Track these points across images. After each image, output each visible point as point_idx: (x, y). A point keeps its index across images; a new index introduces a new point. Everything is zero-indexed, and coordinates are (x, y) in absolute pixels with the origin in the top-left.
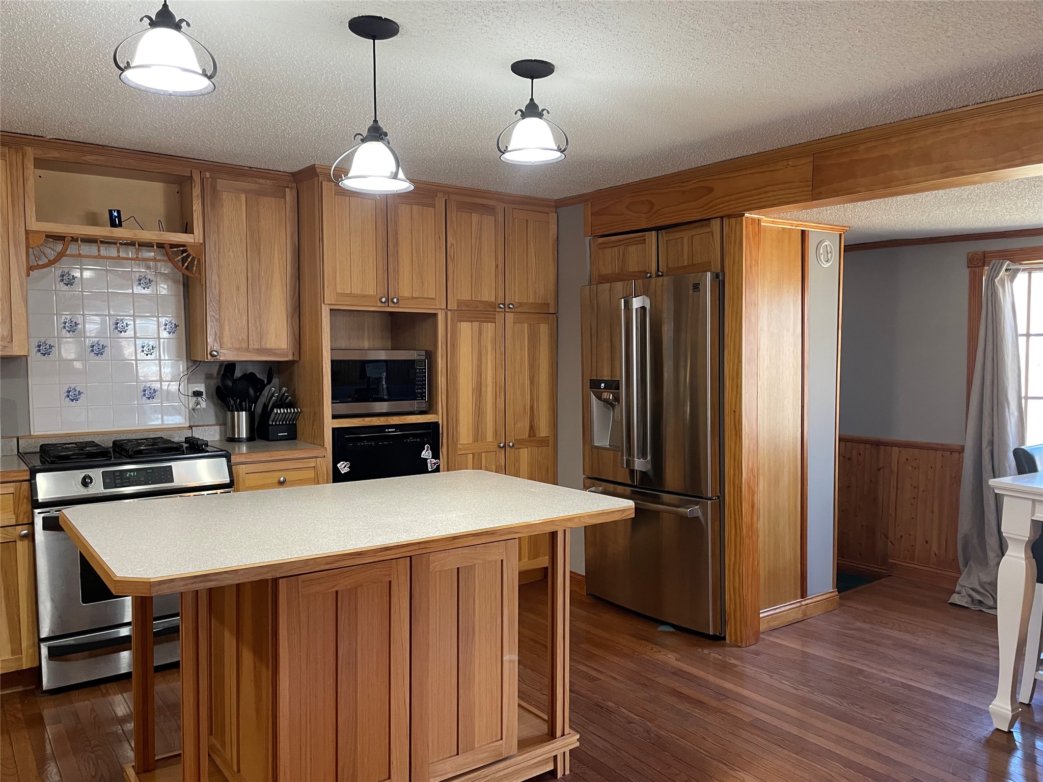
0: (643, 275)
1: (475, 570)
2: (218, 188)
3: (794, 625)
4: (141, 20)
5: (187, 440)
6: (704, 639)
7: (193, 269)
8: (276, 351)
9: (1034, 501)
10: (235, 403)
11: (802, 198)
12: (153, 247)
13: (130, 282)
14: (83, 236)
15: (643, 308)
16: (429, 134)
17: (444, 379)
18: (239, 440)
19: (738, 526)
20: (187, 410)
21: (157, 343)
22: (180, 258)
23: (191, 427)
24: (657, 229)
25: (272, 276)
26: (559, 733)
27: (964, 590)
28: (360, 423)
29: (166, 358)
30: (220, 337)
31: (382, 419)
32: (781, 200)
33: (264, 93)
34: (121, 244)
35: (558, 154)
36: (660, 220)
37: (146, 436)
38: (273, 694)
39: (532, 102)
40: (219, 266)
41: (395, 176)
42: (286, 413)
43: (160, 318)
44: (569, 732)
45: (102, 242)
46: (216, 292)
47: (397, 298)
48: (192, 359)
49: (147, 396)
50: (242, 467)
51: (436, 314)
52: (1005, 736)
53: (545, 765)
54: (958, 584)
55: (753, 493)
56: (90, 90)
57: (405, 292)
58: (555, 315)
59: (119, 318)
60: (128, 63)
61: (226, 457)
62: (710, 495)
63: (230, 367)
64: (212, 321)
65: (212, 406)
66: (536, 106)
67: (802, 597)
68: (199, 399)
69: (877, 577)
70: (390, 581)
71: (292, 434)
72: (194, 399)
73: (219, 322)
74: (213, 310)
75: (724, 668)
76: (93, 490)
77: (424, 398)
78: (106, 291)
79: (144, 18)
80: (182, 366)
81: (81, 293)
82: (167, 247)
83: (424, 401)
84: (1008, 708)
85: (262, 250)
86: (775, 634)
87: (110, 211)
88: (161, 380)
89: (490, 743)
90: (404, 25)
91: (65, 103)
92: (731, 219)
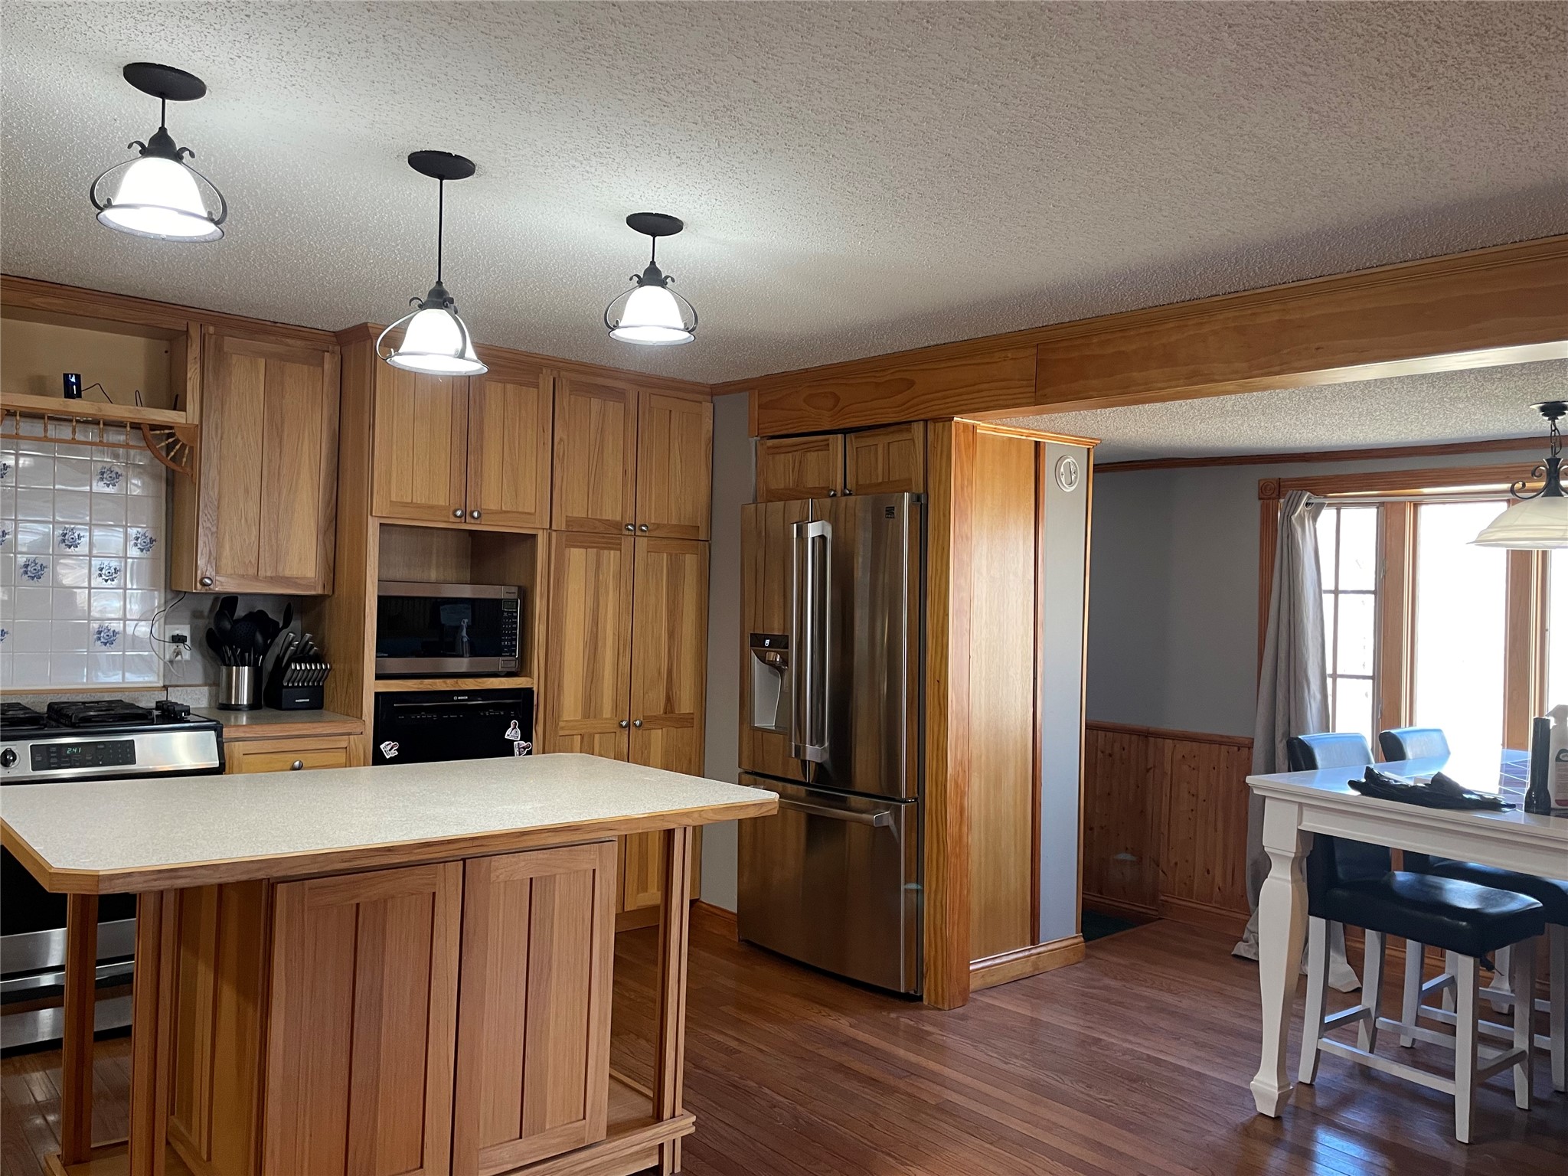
0: (824, 492)
1: (555, 882)
2: (225, 349)
3: (1020, 982)
4: (130, 146)
5: (159, 704)
6: (892, 1000)
7: (182, 461)
8: (298, 581)
9: (1301, 805)
10: (234, 654)
11: (1024, 401)
12: (125, 427)
13: (88, 476)
14: (23, 410)
15: (823, 537)
16: (526, 293)
17: (543, 628)
18: (237, 708)
19: (941, 841)
20: (162, 663)
21: (123, 564)
22: (163, 444)
23: (165, 687)
24: (845, 432)
25: (299, 473)
26: (667, 1113)
27: (1252, 938)
28: (416, 686)
29: (135, 587)
30: (216, 560)
31: (449, 681)
32: (998, 403)
33: (295, 231)
34: (78, 421)
35: (686, 335)
36: (848, 420)
37: (97, 697)
38: (260, 1043)
39: (653, 266)
40: (220, 458)
41: (461, 355)
42: (309, 671)
43: (129, 529)
44: (681, 1113)
45: (50, 418)
46: (214, 494)
47: (479, 512)
48: (174, 588)
49: (103, 640)
50: (239, 745)
51: (535, 535)
52: (1271, 1123)
53: (645, 1158)
54: (1246, 930)
55: (962, 794)
56: (50, 214)
57: (491, 503)
58: (707, 543)
59: (67, 526)
60: (109, 200)
61: (215, 730)
62: (903, 796)
63: (229, 601)
64: (206, 535)
65: (199, 657)
66: (658, 272)
67: (1033, 943)
68: (181, 646)
69: (1141, 920)
70: (434, 894)
71: (316, 701)
72: (174, 646)
73: (217, 537)
74: (208, 520)
75: (918, 1038)
76: (17, 771)
77: (513, 654)
78: (52, 487)
79: (135, 144)
80: (157, 599)
81: (14, 489)
82: (146, 429)
83: (514, 658)
84: (1271, 1083)
85: (285, 438)
86: (993, 993)
87: (66, 376)
88: (124, 619)
89: (568, 1124)
90: (483, 165)
91: (13, 229)
92: (937, 424)
